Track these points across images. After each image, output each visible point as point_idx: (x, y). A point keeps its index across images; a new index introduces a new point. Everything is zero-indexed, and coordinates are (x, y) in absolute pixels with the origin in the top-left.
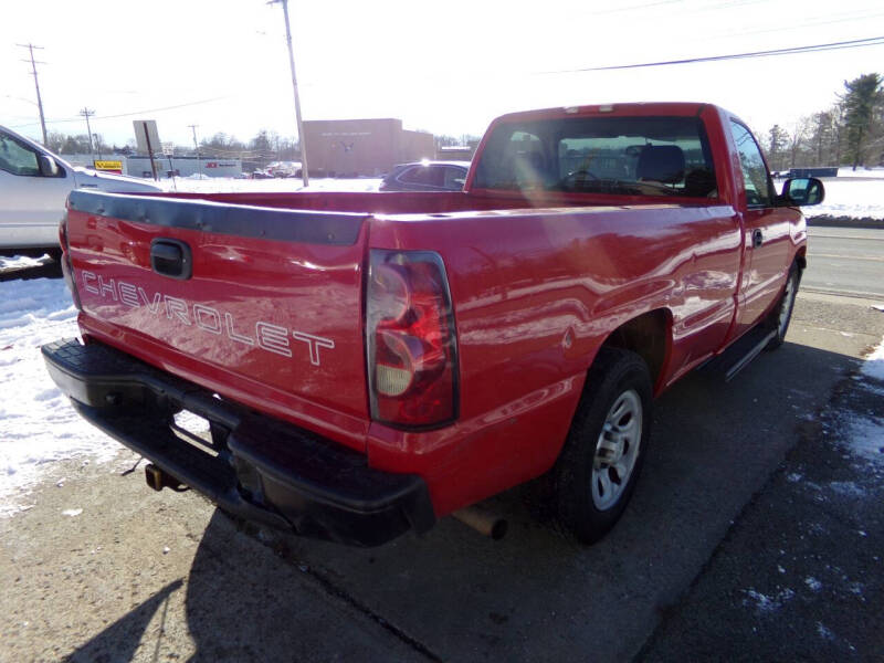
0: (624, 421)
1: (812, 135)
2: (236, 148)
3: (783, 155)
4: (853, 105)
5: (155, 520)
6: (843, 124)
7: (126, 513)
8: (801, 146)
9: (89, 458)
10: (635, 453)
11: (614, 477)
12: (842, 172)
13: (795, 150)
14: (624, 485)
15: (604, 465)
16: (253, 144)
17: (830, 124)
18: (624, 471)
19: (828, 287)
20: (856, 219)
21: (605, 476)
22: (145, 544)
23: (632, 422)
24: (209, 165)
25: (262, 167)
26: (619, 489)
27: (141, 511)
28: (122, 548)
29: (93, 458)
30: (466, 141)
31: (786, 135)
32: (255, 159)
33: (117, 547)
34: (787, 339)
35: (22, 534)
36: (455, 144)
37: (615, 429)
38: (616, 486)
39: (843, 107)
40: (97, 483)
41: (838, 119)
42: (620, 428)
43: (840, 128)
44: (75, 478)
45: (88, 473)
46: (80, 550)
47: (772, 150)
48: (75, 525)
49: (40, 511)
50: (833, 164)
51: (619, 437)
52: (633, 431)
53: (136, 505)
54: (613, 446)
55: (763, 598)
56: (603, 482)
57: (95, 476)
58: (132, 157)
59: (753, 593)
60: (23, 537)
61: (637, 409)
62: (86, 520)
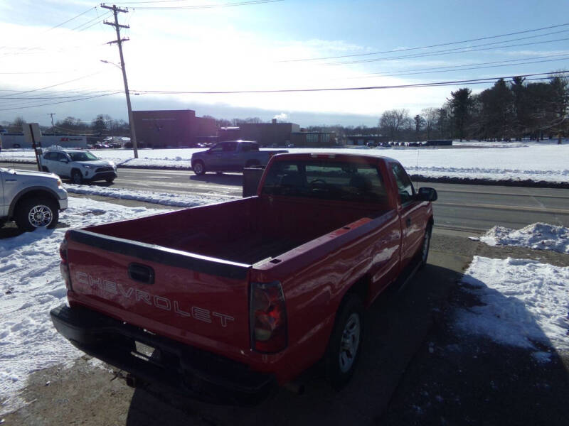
0: (352, 327)
1: (437, 122)
2: (81, 127)
3: (423, 132)
4: (457, 105)
5: (111, 400)
6: (453, 115)
7: (94, 398)
8: (432, 127)
9: (59, 366)
10: (357, 342)
11: (349, 355)
12: (454, 143)
13: (429, 129)
14: (353, 358)
15: (344, 350)
16: (94, 125)
17: (445, 115)
18: (353, 352)
19: (447, 224)
20: (461, 179)
21: (344, 355)
22: (110, 415)
23: (355, 327)
24: (63, 140)
25: (102, 141)
26: (351, 360)
27: (101, 396)
28: (98, 418)
29: (61, 365)
30: (236, 122)
31: (424, 121)
32: (95, 136)
33: (95, 418)
34: (428, 262)
35: (38, 416)
36: (229, 125)
37: (348, 332)
38: (350, 359)
39: (452, 106)
40: (69, 382)
41: (450, 113)
42: (350, 331)
43: (451, 118)
44: (55, 380)
45: (62, 376)
46: (75, 422)
47: (417, 129)
48: (66, 408)
49: (42, 402)
50: (449, 138)
51: (350, 335)
52: (356, 331)
53: (98, 393)
54: (348, 341)
55: (419, 408)
56: (344, 359)
57: (66, 378)
58: (5, 135)
59: (414, 406)
60: (38, 419)
61: (357, 320)
62: (71, 405)
